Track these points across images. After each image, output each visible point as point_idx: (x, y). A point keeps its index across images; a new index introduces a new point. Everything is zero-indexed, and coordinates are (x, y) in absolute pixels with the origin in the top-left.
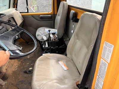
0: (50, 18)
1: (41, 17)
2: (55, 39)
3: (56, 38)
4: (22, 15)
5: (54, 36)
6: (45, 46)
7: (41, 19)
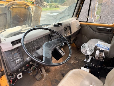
0: (109, 31)
1: (99, 28)
2: (99, 58)
3: (102, 57)
4: (80, 24)
5: (100, 54)
6: (87, 60)
7: (97, 30)
